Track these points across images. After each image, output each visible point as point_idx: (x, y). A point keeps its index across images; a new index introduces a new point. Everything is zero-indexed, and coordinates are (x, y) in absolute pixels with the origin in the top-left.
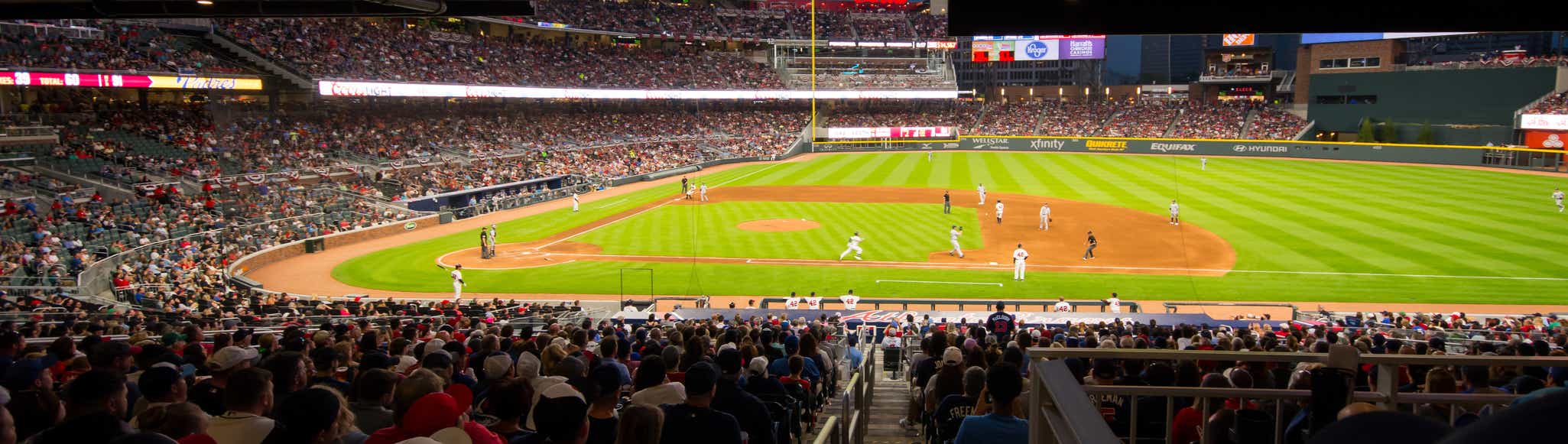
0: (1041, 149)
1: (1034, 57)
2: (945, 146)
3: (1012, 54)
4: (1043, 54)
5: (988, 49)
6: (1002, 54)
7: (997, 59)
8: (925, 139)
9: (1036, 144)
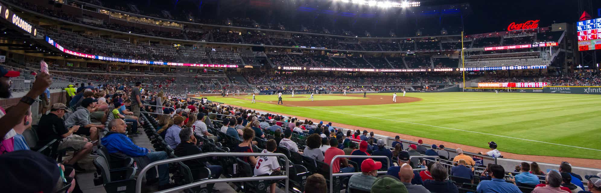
0: (590, 93)
2: (534, 91)
5: (588, 44)
6: (596, 46)
7: (594, 49)
8: (524, 87)
9: (588, 90)
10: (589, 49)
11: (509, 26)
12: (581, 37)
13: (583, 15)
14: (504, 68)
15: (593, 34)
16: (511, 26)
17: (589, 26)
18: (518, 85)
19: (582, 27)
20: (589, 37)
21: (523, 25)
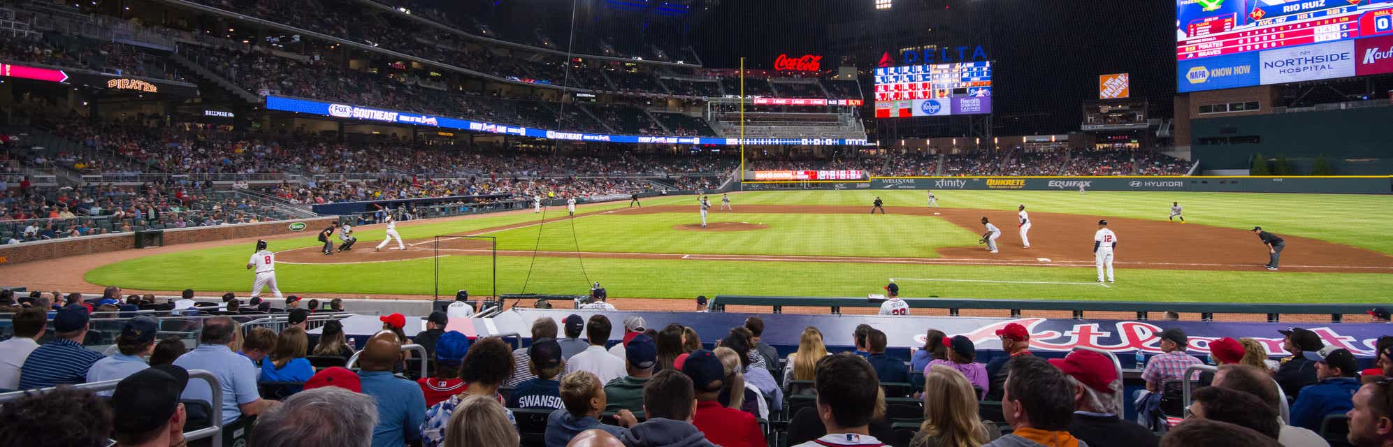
0: (944, 188)
1: (928, 112)
2: (858, 186)
3: (910, 111)
4: (936, 111)
5: (889, 107)
6: (901, 111)
7: (898, 115)
8: (839, 180)
9: (940, 183)
10: (891, 116)
11: (778, 60)
12: (881, 94)
13: (885, 58)
14: (805, 142)
15: (896, 91)
16: (780, 61)
17: (891, 76)
18: (822, 174)
19: (883, 78)
20: (891, 95)
21: (797, 62)
